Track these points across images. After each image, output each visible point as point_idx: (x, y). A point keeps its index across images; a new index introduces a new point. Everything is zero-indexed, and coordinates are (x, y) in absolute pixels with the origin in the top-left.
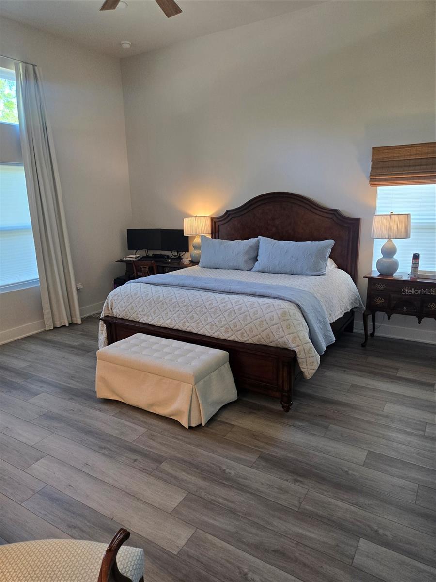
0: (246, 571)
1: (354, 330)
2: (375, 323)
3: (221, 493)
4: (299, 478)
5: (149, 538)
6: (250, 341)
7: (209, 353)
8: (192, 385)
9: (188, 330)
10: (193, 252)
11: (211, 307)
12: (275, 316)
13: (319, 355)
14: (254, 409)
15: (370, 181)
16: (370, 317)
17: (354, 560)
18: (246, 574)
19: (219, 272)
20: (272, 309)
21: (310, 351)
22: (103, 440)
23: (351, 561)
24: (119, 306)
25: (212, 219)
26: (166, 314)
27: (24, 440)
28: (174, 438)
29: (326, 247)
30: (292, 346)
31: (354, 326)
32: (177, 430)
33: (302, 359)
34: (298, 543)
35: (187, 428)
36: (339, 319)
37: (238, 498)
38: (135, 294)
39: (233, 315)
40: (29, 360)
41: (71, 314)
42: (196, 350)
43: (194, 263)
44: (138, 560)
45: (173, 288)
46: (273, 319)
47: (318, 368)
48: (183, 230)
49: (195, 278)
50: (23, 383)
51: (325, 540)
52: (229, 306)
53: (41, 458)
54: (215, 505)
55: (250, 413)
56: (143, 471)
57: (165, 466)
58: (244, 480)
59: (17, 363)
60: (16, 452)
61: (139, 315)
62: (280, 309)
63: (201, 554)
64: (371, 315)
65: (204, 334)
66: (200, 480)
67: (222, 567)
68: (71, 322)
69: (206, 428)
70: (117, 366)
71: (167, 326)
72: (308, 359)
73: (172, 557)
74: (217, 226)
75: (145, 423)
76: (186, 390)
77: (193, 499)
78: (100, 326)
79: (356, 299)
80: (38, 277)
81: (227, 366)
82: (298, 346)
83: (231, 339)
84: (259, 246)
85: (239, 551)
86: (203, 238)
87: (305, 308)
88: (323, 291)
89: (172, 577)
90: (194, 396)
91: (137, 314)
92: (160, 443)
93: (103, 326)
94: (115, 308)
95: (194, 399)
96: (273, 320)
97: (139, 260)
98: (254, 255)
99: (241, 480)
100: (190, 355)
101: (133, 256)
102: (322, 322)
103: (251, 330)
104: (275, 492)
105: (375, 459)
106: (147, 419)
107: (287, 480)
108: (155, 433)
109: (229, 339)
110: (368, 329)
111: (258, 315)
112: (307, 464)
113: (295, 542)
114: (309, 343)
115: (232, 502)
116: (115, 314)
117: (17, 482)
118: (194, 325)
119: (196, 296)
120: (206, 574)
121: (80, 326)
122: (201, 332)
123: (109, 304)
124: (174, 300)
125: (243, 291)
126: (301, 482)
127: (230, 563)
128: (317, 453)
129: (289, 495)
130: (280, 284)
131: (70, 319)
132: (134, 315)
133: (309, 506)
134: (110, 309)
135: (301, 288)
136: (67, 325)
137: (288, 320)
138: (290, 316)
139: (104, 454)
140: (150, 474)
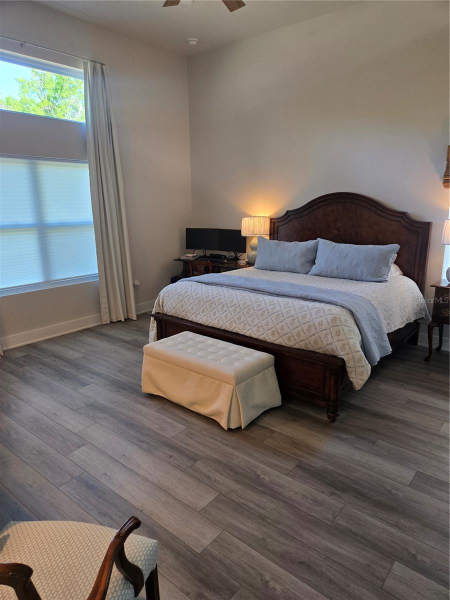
0: (268, 578)
1: (419, 343)
2: (442, 337)
3: (253, 498)
4: (337, 492)
5: (175, 533)
6: (297, 346)
7: (254, 355)
8: (233, 387)
9: (235, 331)
10: (250, 252)
11: (258, 308)
12: (325, 323)
13: (370, 365)
14: (297, 417)
15: (444, 183)
16: (436, 330)
17: (385, 583)
18: (267, 582)
19: (274, 274)
20: (321, 313)
21: (360, 360)
22: (143, 433)
23: (382, 583)
24: (169, 303)
25: (271, 220)
26: (214, 314)
27: (70, 427)
28: (212, 438)
29: (391, 252)
30: (341, 354)
31: (419, 339)
32: (216, 431)
33: (351, 368)
34: (327, 558)
35: (226, 429)
36: (400, 329)
37: (269, 505)
38: (185, 292)
39: (281, 318)
40: (84, 351)
41: (127, 310)
42: (241, 352)
43: (250, 264)
44: (151, 551)
45: (223, 288)
46: (323, 324)
47: (369, 378)
48: (241, 231)
49: (247, 279)
50: (75, 373)
51: (357, 558)
52: (278, 308)
53: (83, 446)
54: (244, 508)
55: (294, 420)
56: (177, 468)
57: (200, 465)
58: (278, 487)
59: (72, 354)
60: (61, 438)
61: (189, 314)
62: (331, 314)
63: (225, 556)
64: (438, 328)
65: (251, 336)
66: (233, 483)
67: (244, 572)
68: (127, 318)
69: (245, 432)
70: (162, 362)
71: (214, 326)
72: (357, 368)
73: (195, 555)
74: (276, 227)
75: (186, 421)
76: (227, 390)
77: (224, 500)
78: (151, 322)
79: (421, 309)
80: (97, 272)
81: (272, 370)
82: (348, 354)
83: (277, 342)
84: (317, 248)
85: (264, 558)
86: (261, 239)
87: (359, 315)
88: (382, 298)
89: (193, 575)
90: (234, 398)
91: (187, 312)
92: (198, 442)
93: (153, 323)
94: (166, 305)
95: (234, 400)
96: (322, 326)
97: (196, 259)
98: (312, 258)
99: (275, 487)
100: (234, 356)
101: (190, 255)
102: (378, 331)
103: (298, 334)
104: (308, 503)
105: (423, 481)
106: (187, 417)
107: (323, 492)
108: (193, 432)
109: (275, 342)
110: (433, 343)
111: (307, 320)
112: (347, 478)
113: (324, 556)
114: (359, 352)
115: (263, 508)
116: (165, 311)
117: (58, 466)
118: (241, 326)
119: (244, 297)
120: (227, 576)
121: (134, 322)
122: (247, 334)
123: (161, 301)
124: (222, 300)
125: (294, 294)
126: (338, 496)
127: (253, 568)
128: (359, 468)
129: (324, 508)
130: (336, 289)
131: (126, 314)
132: (184, 313)
133: (343, 521)
134: (161, 307)
135: (358, 294)
136: (123, 320)
137: (337, 326)
138: (341, 321)
139: (141, 448)
140: (184, 471)
